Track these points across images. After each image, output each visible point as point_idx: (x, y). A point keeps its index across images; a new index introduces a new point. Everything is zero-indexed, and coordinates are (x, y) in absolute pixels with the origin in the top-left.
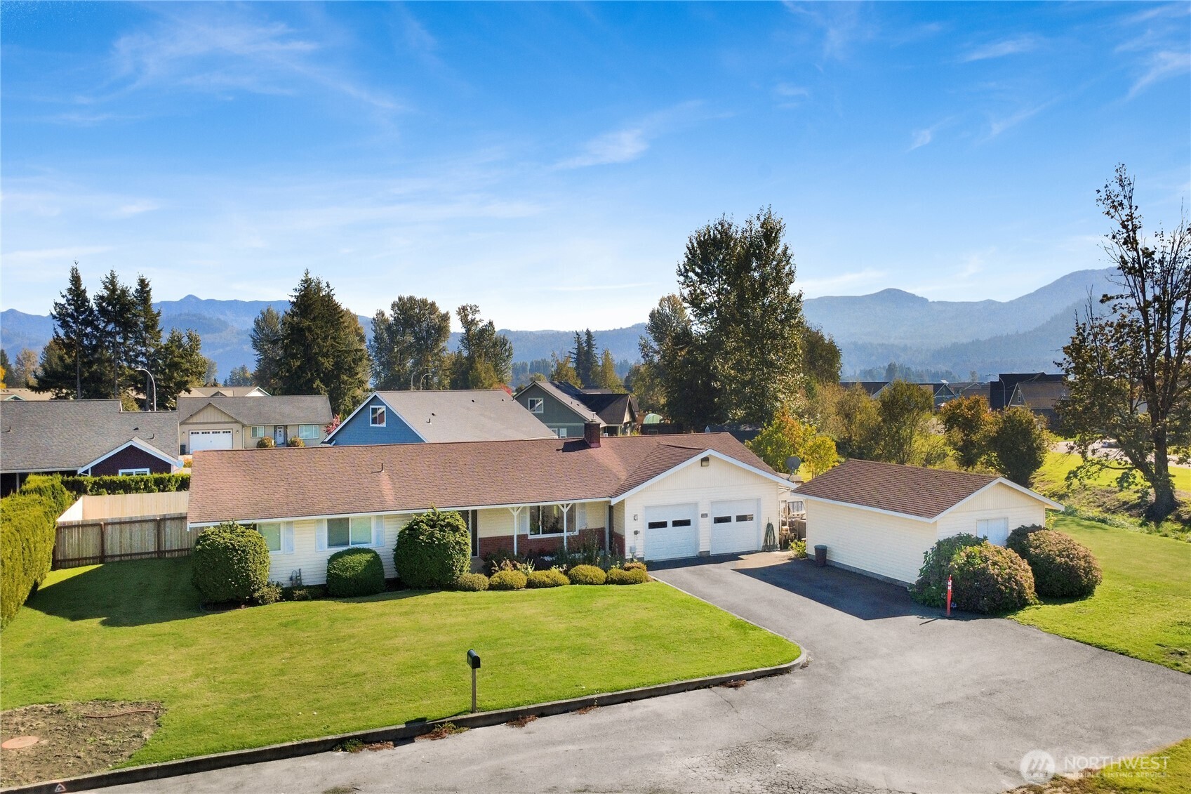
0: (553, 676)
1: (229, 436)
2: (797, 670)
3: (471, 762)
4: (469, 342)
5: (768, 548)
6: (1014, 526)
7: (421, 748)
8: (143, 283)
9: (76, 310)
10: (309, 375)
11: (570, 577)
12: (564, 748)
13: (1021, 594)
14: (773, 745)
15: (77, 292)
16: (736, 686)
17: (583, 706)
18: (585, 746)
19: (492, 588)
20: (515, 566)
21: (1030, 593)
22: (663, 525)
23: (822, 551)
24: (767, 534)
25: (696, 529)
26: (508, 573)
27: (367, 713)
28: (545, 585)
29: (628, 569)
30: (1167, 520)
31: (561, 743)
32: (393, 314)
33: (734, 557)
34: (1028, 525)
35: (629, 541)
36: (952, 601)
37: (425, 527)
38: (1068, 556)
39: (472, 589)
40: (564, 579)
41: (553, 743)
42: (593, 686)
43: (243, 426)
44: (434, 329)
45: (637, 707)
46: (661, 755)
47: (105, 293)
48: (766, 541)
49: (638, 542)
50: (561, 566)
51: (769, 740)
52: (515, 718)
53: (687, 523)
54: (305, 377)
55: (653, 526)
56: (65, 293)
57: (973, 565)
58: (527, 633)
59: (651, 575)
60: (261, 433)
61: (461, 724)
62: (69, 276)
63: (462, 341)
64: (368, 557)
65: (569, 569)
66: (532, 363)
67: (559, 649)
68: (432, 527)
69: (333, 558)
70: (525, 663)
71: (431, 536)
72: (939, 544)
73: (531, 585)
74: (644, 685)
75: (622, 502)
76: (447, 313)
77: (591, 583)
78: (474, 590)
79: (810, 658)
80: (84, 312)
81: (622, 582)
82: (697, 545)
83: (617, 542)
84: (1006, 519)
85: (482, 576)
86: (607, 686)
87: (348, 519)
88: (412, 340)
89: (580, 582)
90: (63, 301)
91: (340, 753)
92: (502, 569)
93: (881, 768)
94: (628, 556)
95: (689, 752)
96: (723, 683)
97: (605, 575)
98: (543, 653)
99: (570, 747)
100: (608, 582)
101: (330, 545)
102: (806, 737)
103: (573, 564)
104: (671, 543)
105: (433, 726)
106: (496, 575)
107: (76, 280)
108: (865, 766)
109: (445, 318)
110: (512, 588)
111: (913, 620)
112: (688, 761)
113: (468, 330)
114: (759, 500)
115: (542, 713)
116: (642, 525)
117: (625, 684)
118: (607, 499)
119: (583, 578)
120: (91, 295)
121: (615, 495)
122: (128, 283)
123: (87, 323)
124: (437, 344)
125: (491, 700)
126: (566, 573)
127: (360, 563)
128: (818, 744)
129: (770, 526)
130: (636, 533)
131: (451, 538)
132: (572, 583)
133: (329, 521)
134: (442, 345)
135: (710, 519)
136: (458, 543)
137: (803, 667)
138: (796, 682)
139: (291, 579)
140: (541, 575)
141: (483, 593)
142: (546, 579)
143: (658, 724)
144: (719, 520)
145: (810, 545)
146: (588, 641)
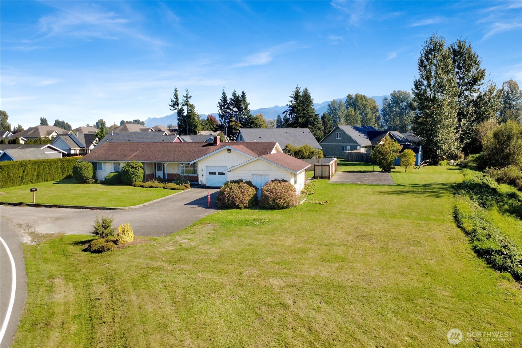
8: (243, 93)
9: (224, 104)
15: (224, 98)
17: (55, 207)
19: (140, 186)
21: (240, 203)
22: (214, 173)
35: (200, 178)
47: (233, 98)
49: (203, 179)
53: (224, 174)
55: (210, 173)
56: (221, 98)
61: (28, 205)
62: (222, 92)
73: (151, 187)
80: (226, 105)
84: (268, 175)
85: (141, 183)
90: (220, 101)
94: (200, 183)
96: (92, 208)
97: (173, 187)
104: (217, 181)
107: (224, 94)
111: (196, 206)
115: (46, 206)
116: (205, 173)
120: (228, 99)
121: (192, 161)
122: (239, 94)
123: (228, 108)
130: (202, 175)
132: (163, 188)
133: (114, 163)
137: (122, 210)
142: (155, 186)
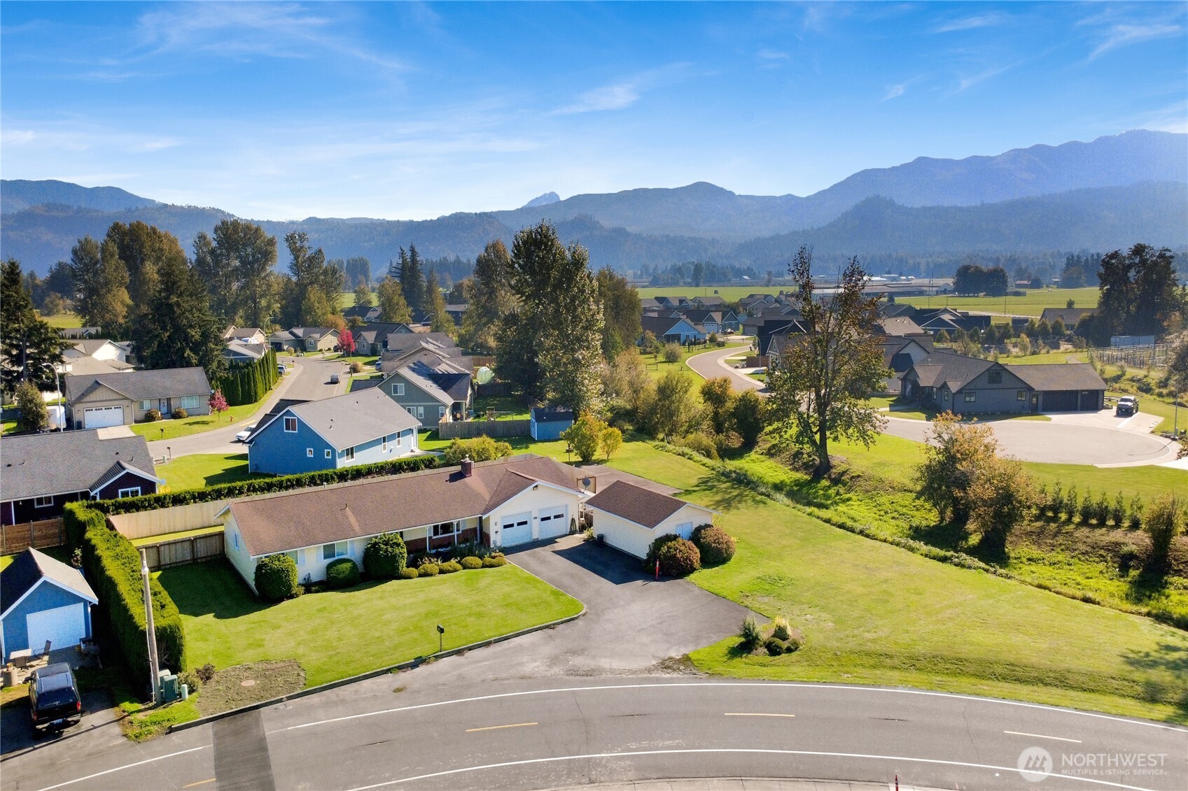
0: (471, 630)
1: (120, 411)
2: (581, 617)
3: (447, 673)
4: (298, 268)
5: (572, 533)
6: (695, 525)
7: (421, 669)
8: (12, 265)
10: (179, 344)
11: (462, 564)
12: (484, 663)
13: (692, 566)
14: (568, 654)
16: (553, 628)
17: (488, 644)
18: (492, 662)
19: (421, 576)
20: (430, 560)
21: (697, 564)
22: (512, 525)
23: (601, 537)
24: (571, 525)
25: (531, 525)
26: (428, 565)
27: (394, 656)
28: (449, 572)
29: (494, 558)
30: (824, 478)
31: (481, 661)
32: (215, 237)
33: (551, 541)
34: (703, 524)
35: (493, 537)
36: (659, 570)
37: (382, 546)
38: (718, 543)
39: (409, 577)
40: (459, 566)
41: (478, 662)
42: (490, 635)
43: (132, 401)
44: (259, 253)
45: (511, 642)
46: (523, 663)
48: (571, 529)
49: (497, 537)
50: (456, 558)
51: (567, 653)
52: (459, 652)
53: (525, 523)
54: (174, 347)
55: (505, 527)
57: (670, 552)
58: (451, 606)
59: (507, 559)
60: (147, 405)
61: (437, 657)
63: (291, 268)
64: (349, 565)
65: (461, 560)
66: (348, 261)
67: (470, 615)
68: (386, 545)
69: (330, 567)
70: (455, 624)
71: (386, 551)
72: (656, 540)
73: (442, 572)
74: (513, 632)
75: (489, 517)
76: (273, 238)
77: (475, 568)
78: (411, 578)
79: (588, 610)
81: (492, 566)
82: (531, 533)
83: (485, 538)
84: (692, 523)
85: (414, 569)
86: (497, 633)
87: (334, 544)
88: (237, 263)
89: (468, 568)
91: (390, 674)
92: (424, 563)
93: (609, 660)
94: (492, 546)
95: (535, 661)
96: (547, 627)
97: (482, 562)
98: (463, 618)
99: (486, 663)
100: (484, 566)
101: (325, 558)
102: (582, 650)
103: (463, 556)
104: (517, 536)
105: (426, 659)
106: (421, 567)
108: (603, 660)
109: (271, 242)
110: (431, 575)
111: (640, 582)
112: (535, 664)
113: (296, 258)
114: (567, 506)
115: (470, 649)
116: (500, 528)
117: (505, 632)
118: (480, 515)
119: (469, 565)
121: (485, 513)
124: (263, 268)
125: (449, 645)
126: (459, 562)
127: (347, 568)
128: (586, 653)
129: (573, 520)
130: (496, 532)
131: (397, 551)
132: (464, 569)
133: (324, 546)
134: (269, 269)
135: (539, 519)
136: (401, 553)
137: (584, 615)
138: (580, 623)
139: (305, 579)
140: (446, 565)
141: (416, 579)
142: (450, 568)
143: (521, 649)
144: (543, 519)
145: (595, 531)
146: (482, 609)
